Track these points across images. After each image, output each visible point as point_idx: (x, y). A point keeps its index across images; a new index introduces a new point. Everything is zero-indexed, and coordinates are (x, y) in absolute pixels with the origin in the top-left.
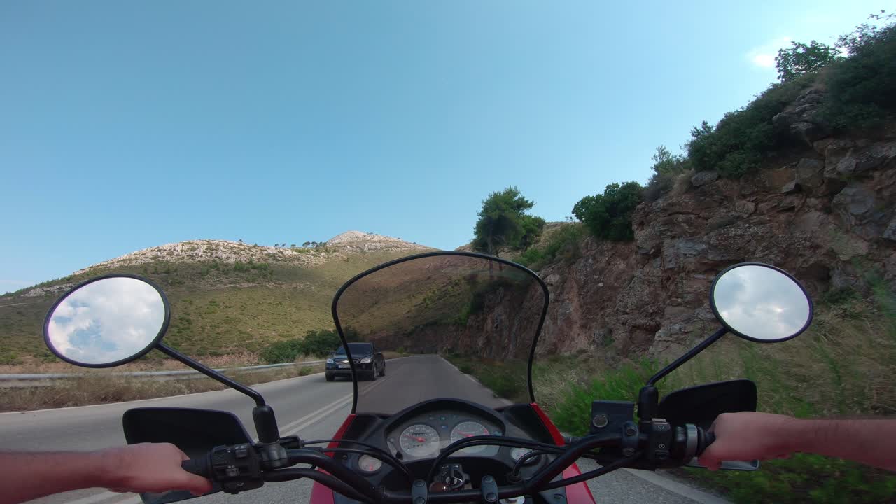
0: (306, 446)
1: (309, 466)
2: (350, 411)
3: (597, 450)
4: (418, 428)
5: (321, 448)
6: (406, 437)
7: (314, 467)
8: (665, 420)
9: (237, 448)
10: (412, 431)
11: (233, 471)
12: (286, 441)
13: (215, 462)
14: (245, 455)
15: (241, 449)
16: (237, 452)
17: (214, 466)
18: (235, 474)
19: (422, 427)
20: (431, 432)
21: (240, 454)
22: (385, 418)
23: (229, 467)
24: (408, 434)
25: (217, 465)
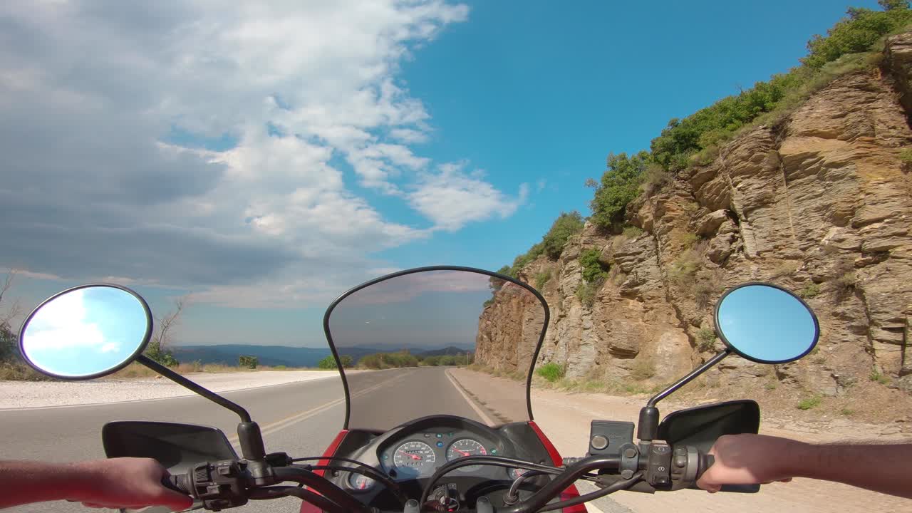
0: (294, 463)
1: (296, 484)
2: (342, 426)
3: (595, 472)
4: (412, 445)
5: (309, 465)
6: (400, 453)
7: (301, 485)
8: (665, 442)
9: (220, 465)
10: (406, 448)
11: (215, 488)
12: (272, 457)
13: (195, 479)
14: (227, 472)
15: (224, 465)
16: (219, 468)
17: (195, 484)
18: (216, 492)
19: (417, 444)
20: (427, 449)
21: (221, 470)
22: (378, 434)
23: (211, 484)
24: (403, 451)
25: (198, 482)
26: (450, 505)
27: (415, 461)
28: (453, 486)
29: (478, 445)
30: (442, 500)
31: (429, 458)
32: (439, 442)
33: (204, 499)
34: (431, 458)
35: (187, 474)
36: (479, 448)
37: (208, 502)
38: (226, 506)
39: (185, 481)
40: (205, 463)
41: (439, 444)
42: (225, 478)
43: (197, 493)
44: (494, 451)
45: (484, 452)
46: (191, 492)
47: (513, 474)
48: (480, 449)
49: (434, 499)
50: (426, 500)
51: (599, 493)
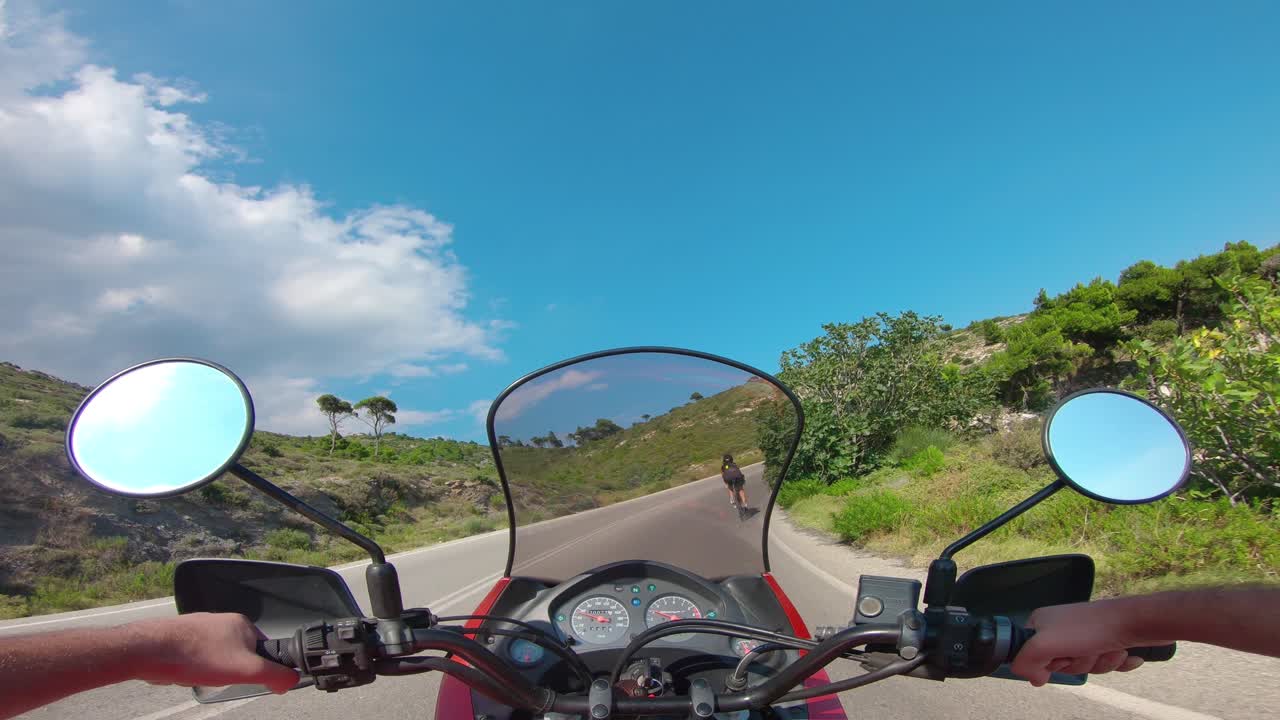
0: (439, 623)
1: (442, 654)
2: (503, 573)
3: (862, 648)
4: (598, 602)
5: (459, 627)
6: (580, 614)
7: (449, 656)
8: (964, 609)
9: (340, 625)
10: (589, 606)
11: (332, 659)
12: (412, 615)
13: (306, 645)
14: (351, 635)
15: (346, 626)
16: (340, 630)
17: (305, 651)
18: (335, 664)
19: (605, 601)
20: (618, 609)
21: (344, 633)
22: (551, 585)
23: (328, 652)
24: (583, 611)
25: (310, 649)
26: (651, 688)
27: (601, 625)
28: (656, 661)
29: (690, 605)
30: (640, 681)
31: (621, 622)
32: (636, 599)
33: (316, 674)
34: (624, 621)
35: (294, 638)
36: (691, 608)
37: (322, 679)
38: (344, 685)
39: (290, 648)
40: (320, 623)
41: (635, 602)
42: (348, 644)
43: (307, 665)
44: (712, 614)
45: (697, 614)
46: (298, 663)
47: (738, 648)
48: (692, 611)
49: (629, 678)
50: (617, 680)
51: (864, 679)
